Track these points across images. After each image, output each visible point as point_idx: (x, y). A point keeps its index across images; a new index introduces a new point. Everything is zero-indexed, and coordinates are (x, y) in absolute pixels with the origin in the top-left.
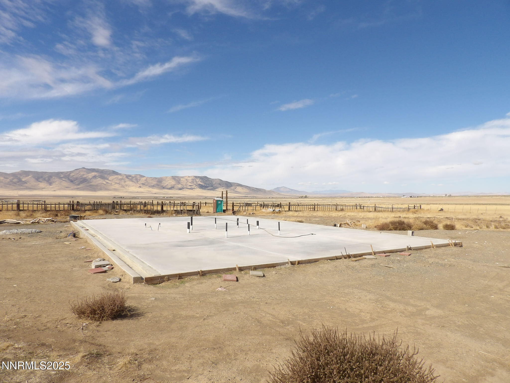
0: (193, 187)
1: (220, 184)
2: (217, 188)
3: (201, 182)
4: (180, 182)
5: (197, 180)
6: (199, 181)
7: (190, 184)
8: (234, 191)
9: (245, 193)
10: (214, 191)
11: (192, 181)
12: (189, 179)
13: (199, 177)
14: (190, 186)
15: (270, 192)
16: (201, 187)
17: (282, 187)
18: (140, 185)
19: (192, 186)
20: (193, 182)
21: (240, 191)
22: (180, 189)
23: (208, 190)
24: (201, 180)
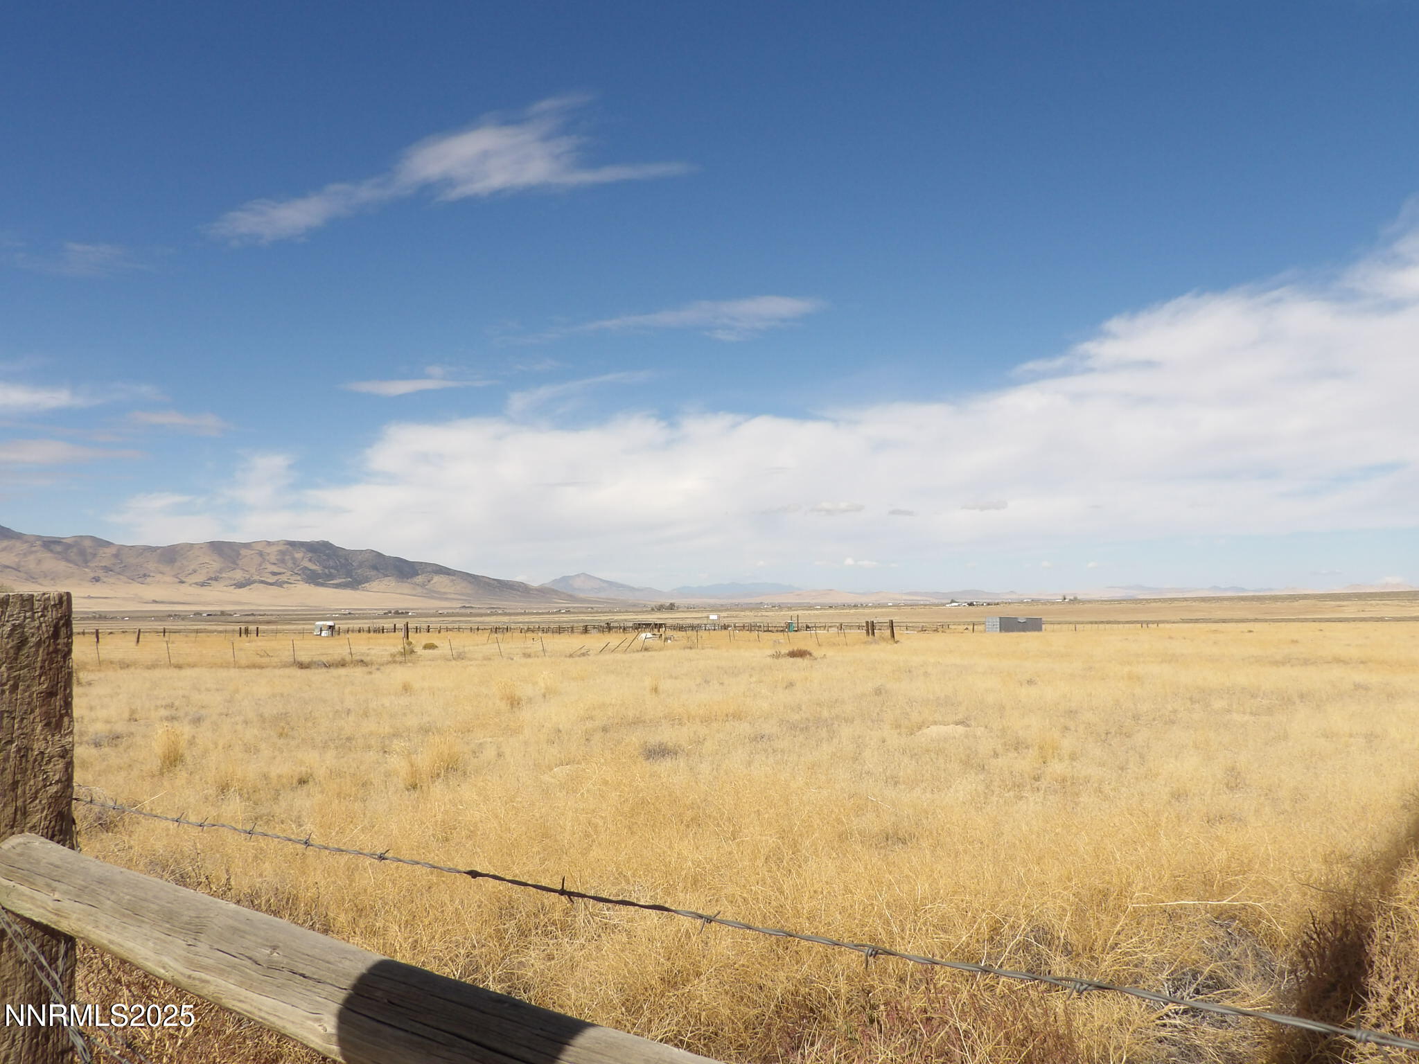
0: (283, 578)
1: (375, 568)
2: (367, 580)
3: (310, 560)
4: (238, 562)
5: (298, 555)
6: (303, 558)
7: (275, 569)
8: (425, 591)
9: (462, 594)
10: (358, 592)
11: (278, 557)
12: (268, 550)
13: (302, 544)
14: (274, 574)
15: (544, 593)
16: (313, 579)
17: (578, 576)
18: (96, 575)
19: (280, 574)
20: (283, 561)
21: (443, 590)
22: (240, 585)
23: (337, 586)
24: (310, 555)
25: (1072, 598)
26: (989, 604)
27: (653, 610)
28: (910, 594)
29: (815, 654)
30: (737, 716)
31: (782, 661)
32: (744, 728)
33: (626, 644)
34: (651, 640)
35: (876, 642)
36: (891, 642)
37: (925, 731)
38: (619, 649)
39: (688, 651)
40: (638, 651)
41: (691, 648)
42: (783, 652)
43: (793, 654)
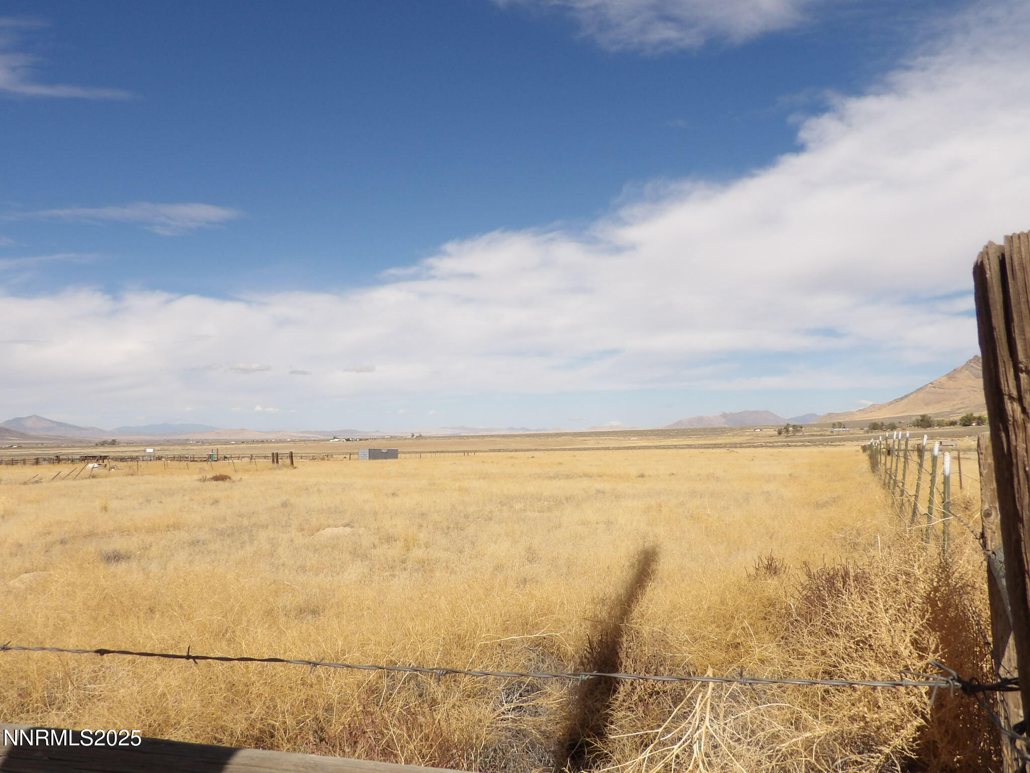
25: (418, 435)
26: (360, 440)
27: (97, 445)
28: (302, 432)
29: (234, 478)
30: (176, 527)
31: (207, 483)
32: (183, 535)
33: (75, 473)
34: (97, 469)
35: (279, 468)
36: (291, 468)
37: (322, 532)
38: (69, 477)
39: (130, 477)
40: (86, 478)
41: (132, 475)
42: (208, 477)
43: (217, 478)
